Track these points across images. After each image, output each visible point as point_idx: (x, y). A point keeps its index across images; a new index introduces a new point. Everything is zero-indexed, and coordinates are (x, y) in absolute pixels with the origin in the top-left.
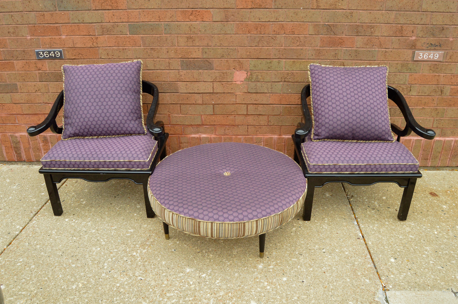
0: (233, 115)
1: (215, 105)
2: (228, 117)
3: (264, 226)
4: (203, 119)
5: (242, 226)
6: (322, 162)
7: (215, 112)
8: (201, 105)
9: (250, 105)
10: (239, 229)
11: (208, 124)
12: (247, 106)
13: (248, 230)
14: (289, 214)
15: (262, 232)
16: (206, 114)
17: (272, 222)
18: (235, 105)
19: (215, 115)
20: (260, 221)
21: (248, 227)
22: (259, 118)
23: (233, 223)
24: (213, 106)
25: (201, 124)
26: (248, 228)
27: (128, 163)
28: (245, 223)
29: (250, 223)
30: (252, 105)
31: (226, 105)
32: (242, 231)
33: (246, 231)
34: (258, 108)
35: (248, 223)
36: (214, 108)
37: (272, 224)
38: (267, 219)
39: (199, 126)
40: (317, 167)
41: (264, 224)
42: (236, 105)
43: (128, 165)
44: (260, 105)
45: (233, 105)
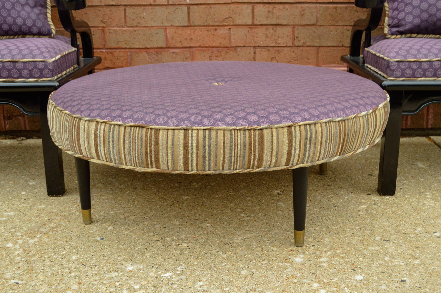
0: (225, 26)
1: (191, 7)
2: (217, 31)
3: (306, 143)
4: (168, 35)
5: (257, 138)
6: (415, 56)
7: (191, 20)
8: (165, 7)
9: (258, 5)
10: (250, 144)
11: (179, 45)
12: (253, 7)
13: (270, 150)
14: (358, 129)
15: (302, 162)
16: (174, 24)
17: (324, 137)
18: (229, 6)
19: (191, 26)
20: (298, 128)
21: (270, 140)
22: (275, 31)
23: (234, 130)
24: (189, 8)
25: (164, 45)
26: (270, 144)
27: (10, 66)
28: (262, 129)
29: (274, 131)
30: (262, 5)
31: (212, 6)
32: (257, 151)
33: (265, 152)
34: (275, 11)
35: (269, 131)
36: (189, 13)
37: (324, 141)
38: (313, 126)
39: (160, 50)
40: (404, 67)
41: (306, 139)
42: (232, 6)
43: (9, 71)
44: (277, 6)
45: (225, 5)
